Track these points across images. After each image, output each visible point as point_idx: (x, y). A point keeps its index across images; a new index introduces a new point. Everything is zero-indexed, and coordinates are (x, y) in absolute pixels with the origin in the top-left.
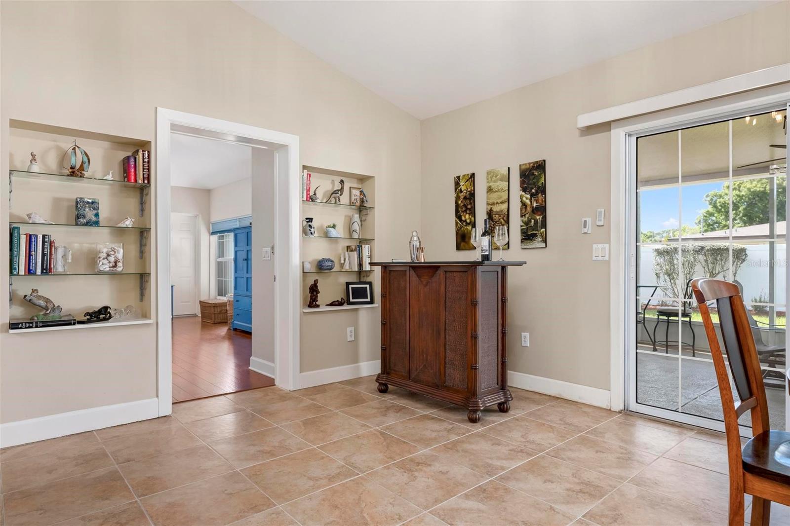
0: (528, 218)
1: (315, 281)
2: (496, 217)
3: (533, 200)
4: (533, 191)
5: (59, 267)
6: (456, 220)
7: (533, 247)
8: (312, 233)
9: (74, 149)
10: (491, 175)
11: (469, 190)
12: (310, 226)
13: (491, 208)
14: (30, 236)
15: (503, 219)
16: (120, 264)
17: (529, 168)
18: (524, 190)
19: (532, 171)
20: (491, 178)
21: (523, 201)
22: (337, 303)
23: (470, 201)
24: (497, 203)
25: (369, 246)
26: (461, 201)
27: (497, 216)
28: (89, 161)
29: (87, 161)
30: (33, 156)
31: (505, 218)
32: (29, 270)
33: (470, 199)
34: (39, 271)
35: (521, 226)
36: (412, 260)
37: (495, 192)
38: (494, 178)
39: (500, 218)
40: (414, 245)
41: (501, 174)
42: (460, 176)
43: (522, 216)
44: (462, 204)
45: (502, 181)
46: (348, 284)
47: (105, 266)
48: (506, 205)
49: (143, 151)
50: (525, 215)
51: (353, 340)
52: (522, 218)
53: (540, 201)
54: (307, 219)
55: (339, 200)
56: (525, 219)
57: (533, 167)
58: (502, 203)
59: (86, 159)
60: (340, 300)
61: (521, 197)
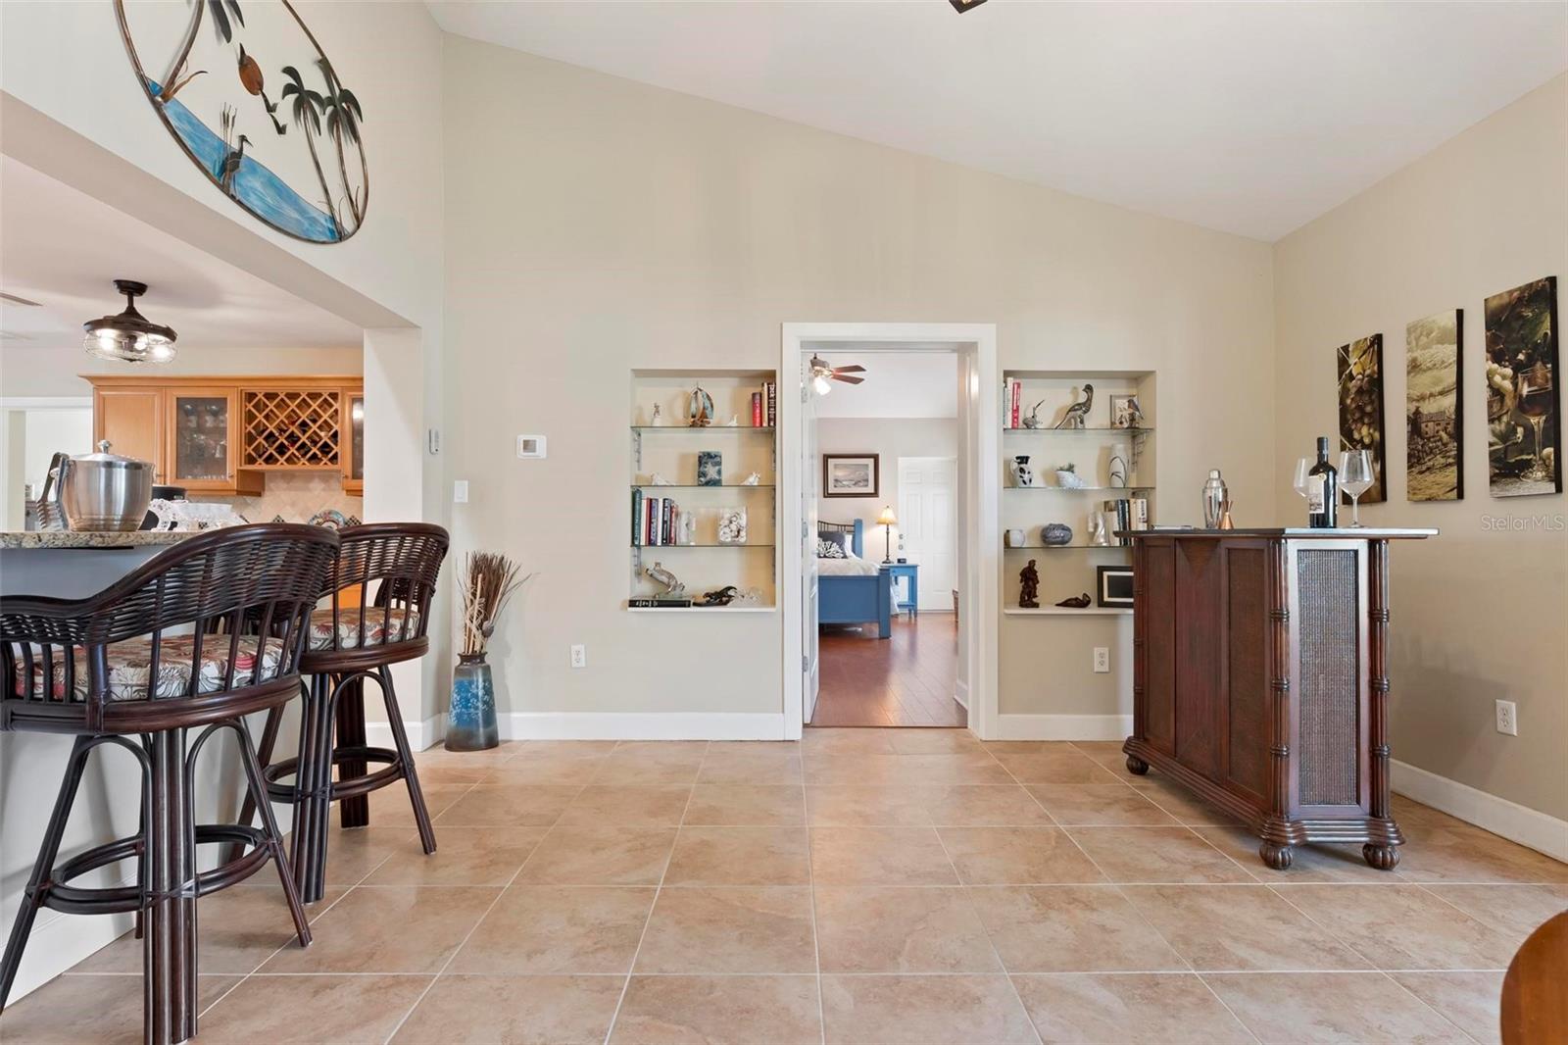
0: (1508, 423)
1: (1030, 563)
2: (1429, 428)
3: (1520, 380)
4: (1521, 357)
5: (682, 538)
6: (1341, 441)
7: (1521, 493)
8: (1024, 482)
9: (696, 393)
10: (1417, 333)
11: (1368, 372)
12: (1022, 470)
13: (1418, 408)
14: (651, 500)
15: (1445, 429)
16: (743, 533)
17: (1510, 303)
18: (1497, 357)
19: (1518, 310)
20: (1417, 339)
21: (1496, 384)
22: (1074, 602)
23: (1370, 397)
24: (1431, 395)
25: (1145, 500)
26: (1352, 399)
27: (1431, 424)
28: (712, 406)
29: (709, 405)
30: (657, 407)
31: (1450, 428)
32: (650, 540)
33: (1370, 392)
34: (659, 543)
35: (1491, 445)
36: (1207, 526)
37: (1425, 371)
38: (1424, 339)
39: (1437, 428)
40: (1210, 497)
41: (1439, 328)
42: (1348, 345)
43: (1491, 421)
44: (1354, 406)
45: (1443, 344)
46: (1101, 570)
47: (726, 536)
48: (1452, 399)
49: (768, 384)
50: (1499, 418)
51: (1107, 670)
52: (1493, 426)
53: (1539, 381)
54: (1017, 458)
55: (1082, 422)
56: (1500, 427)
57: (1520, 299)
58: (1441, 393)
59: (708, 404)
60: (1081, 598)
61: (1490, 376)
